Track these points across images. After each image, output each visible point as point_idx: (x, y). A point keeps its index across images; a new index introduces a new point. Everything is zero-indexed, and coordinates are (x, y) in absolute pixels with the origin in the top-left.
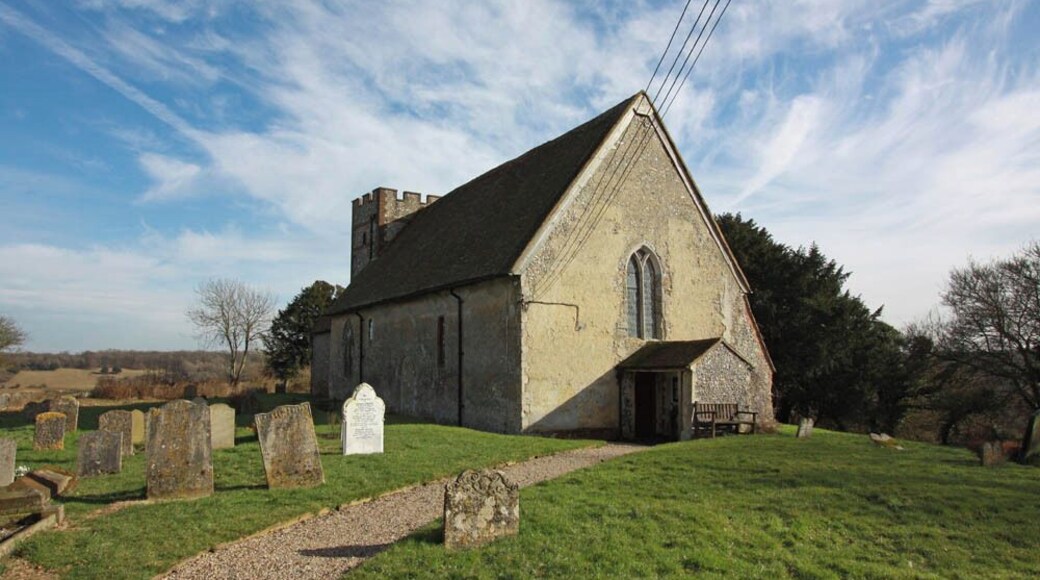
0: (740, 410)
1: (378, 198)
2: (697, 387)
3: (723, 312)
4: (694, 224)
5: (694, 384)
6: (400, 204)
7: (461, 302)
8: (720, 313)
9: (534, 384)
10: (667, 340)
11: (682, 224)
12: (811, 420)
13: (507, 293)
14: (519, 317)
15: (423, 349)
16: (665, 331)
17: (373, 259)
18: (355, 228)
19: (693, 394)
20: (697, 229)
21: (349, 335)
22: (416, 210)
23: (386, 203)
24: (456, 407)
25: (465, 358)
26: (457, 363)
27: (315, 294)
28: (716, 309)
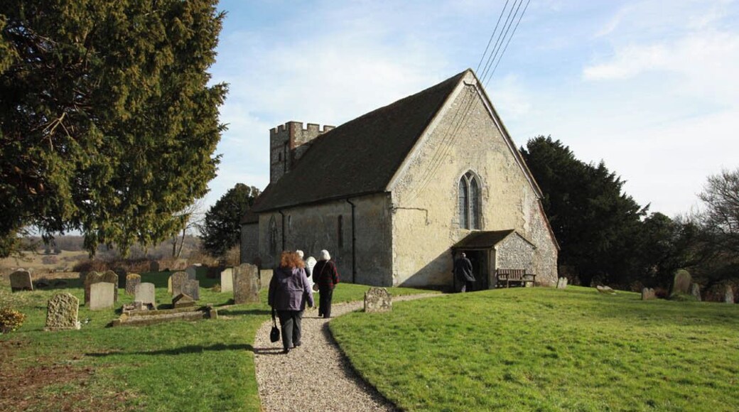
0: (527, 273)
1: (290, 129)
2: (499, 259)
3: (523, 211)
4: (504, 154)
5: (497, 257)
6: (305, 133)
7: (353, 207)
8: (522, 212)
9: (400, 258)
10: (485, 230)
11: (496, 154)
12: (565, 278)
13: (383, 202)
14: (391, 217)
15: (328, 235)
16: (484, 224)
17: (287, 172)
18: (272, 150)
19: (496, 264)
20: (507, 158)
21: (273, 226)
22: (316, 136)
23: (295, 132)
24: (351, 274)
25: (357, 242)
26: (351, 245)
27: (237, 193)
28: (519, 209)
